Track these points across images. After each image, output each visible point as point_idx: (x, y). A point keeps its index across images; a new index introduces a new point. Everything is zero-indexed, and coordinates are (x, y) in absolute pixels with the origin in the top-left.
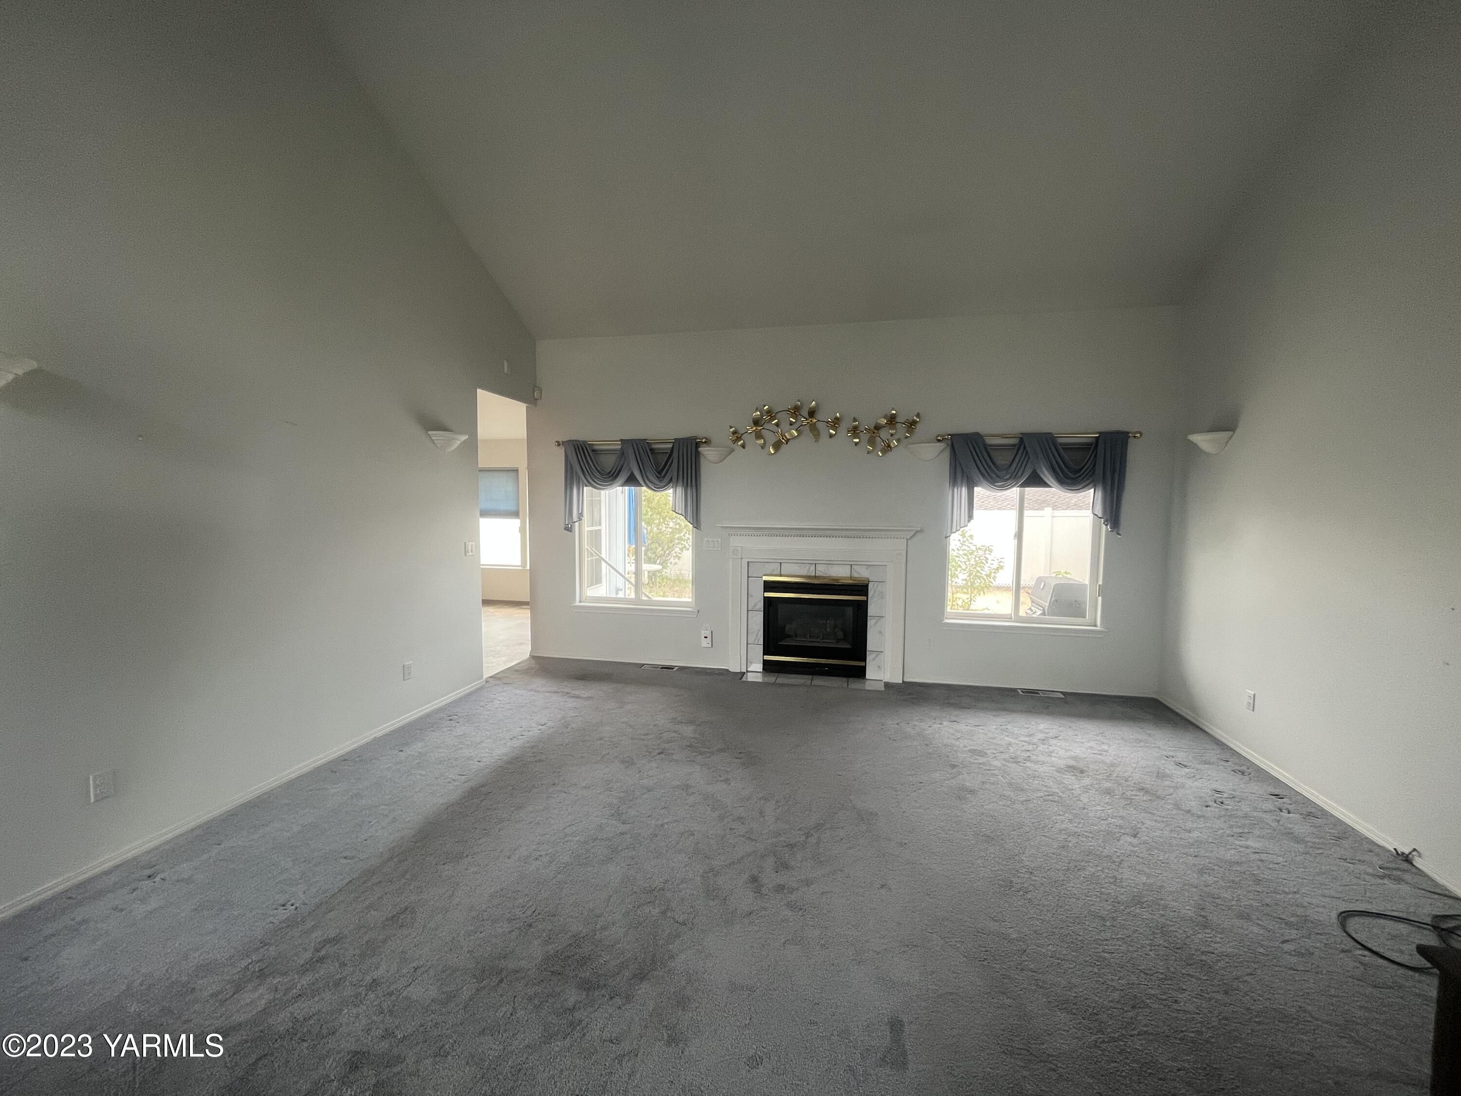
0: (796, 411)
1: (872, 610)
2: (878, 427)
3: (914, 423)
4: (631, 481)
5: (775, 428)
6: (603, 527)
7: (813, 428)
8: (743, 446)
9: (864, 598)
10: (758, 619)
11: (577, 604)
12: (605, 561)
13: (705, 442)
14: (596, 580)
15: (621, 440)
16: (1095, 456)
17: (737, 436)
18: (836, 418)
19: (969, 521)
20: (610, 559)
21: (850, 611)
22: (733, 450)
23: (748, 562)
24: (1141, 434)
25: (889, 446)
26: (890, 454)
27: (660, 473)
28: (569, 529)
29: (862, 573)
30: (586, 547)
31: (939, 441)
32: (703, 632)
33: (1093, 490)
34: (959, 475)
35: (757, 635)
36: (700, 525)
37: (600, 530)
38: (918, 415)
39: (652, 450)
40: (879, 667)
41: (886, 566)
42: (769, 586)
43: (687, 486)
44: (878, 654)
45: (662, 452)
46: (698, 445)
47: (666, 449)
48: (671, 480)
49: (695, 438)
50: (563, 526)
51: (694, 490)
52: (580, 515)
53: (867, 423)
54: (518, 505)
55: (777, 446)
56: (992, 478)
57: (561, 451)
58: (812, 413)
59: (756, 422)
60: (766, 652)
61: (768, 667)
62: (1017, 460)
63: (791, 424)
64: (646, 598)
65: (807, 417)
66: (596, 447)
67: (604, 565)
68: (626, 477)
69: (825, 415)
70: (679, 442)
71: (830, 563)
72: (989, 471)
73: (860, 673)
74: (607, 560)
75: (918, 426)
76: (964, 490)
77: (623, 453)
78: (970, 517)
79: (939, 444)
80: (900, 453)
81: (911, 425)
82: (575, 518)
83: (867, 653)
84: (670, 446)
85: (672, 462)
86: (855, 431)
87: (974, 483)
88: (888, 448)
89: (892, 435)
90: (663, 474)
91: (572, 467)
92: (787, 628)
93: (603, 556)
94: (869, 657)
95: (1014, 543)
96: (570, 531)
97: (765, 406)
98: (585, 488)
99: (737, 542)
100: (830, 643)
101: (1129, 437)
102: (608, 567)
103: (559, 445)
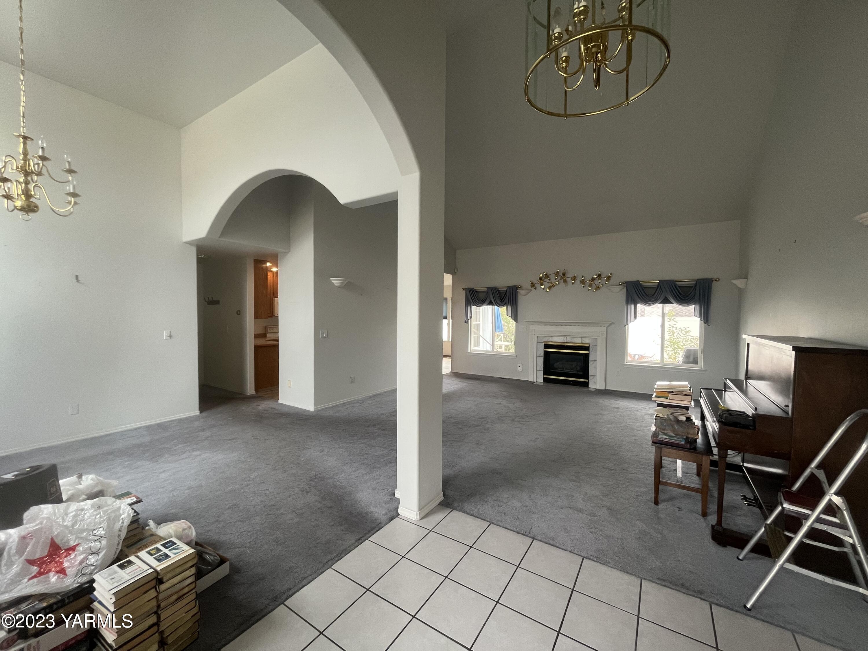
0: (557, 274)
1: (591, 358)
2: (593, 279)
3: (609, 277)
4: (490, 303)
5: (549, 281)
6: (481, 323)
7: (565, 281)
8: (536, 289)
9: (588, 352)
10: (541, 360)
11: (469, 352)
12: (481, 336)
13: (520, 288)
14: (478, 344)
15: (487, 288)
16: (695, 291)
17: (533, 285)
18: (575, 276)
19: (635, 319)
20: (484, 336)
21: (582, 357)
22: (531, 290)
23: (537, 336)
24: (719, 280)
25: (598, 287)
26: (599, 291)
27: (502, 300)
28: (466, 322)
29: (587, 341)
30: (473, 330)
31: (620, 284)
32: (518, 364)
33: (694, 305)
34: (630, 299)
35: (541, 367)
36: (518, 321)
37: (480, 324)
38: (611, 274)
39: (499, 291)
40: (595, 382)
41: (596, 338)
42: (546, 346)
43: (512, 305)
44: (594, 377)
45: (503, 292)
46: (516, 289)
47: (505, 290)
48: (506, 303)
49: (516, 286)
50: (464, 321)
51: (515, 307)
52: (471, 317)
53: (588, 277)
54: (447, 314)
55: (550, 288)
56: (644, 300)
57: (464, 292)
58: (564, 274)
59: (541, 279)
60: (545, 374)
61: (545, 380)
62: (657, 291)
63: (556, 279)
64: (496, 351)
65: (562, 276)
66: (477, 290)
67: (481, 338)
68: (489, 302)
69: (570, 275)
70: (509, 288)
71: (572, 337)
72: (643, 297)
73: (586, 385)
74: (483, 336)
75: (611, 278)
76: (632, 306)
77: (487, 293)
78: (635, 317)
79: (621, 286)
80: (603, 290)
81: (609, 278)
82: (469, 318)
83: (589, 376)
84: (506, 289)
85: (506, 296)
86: (583, 282)
87: (637, 303)
88: (598, 288)
89: (599, 282)
90: (503, 300)
91: (468, 298)
92: (555, 365)
93: (481, 334)
94: (590, 378)
95: (660, 329)
96: (467, 323)
97: (544, 272)
98: (473, 306)
99: (532, 327)
100: (574, 372)
101: (713, 281)
102: (483, 339)
103: (463, 290)
